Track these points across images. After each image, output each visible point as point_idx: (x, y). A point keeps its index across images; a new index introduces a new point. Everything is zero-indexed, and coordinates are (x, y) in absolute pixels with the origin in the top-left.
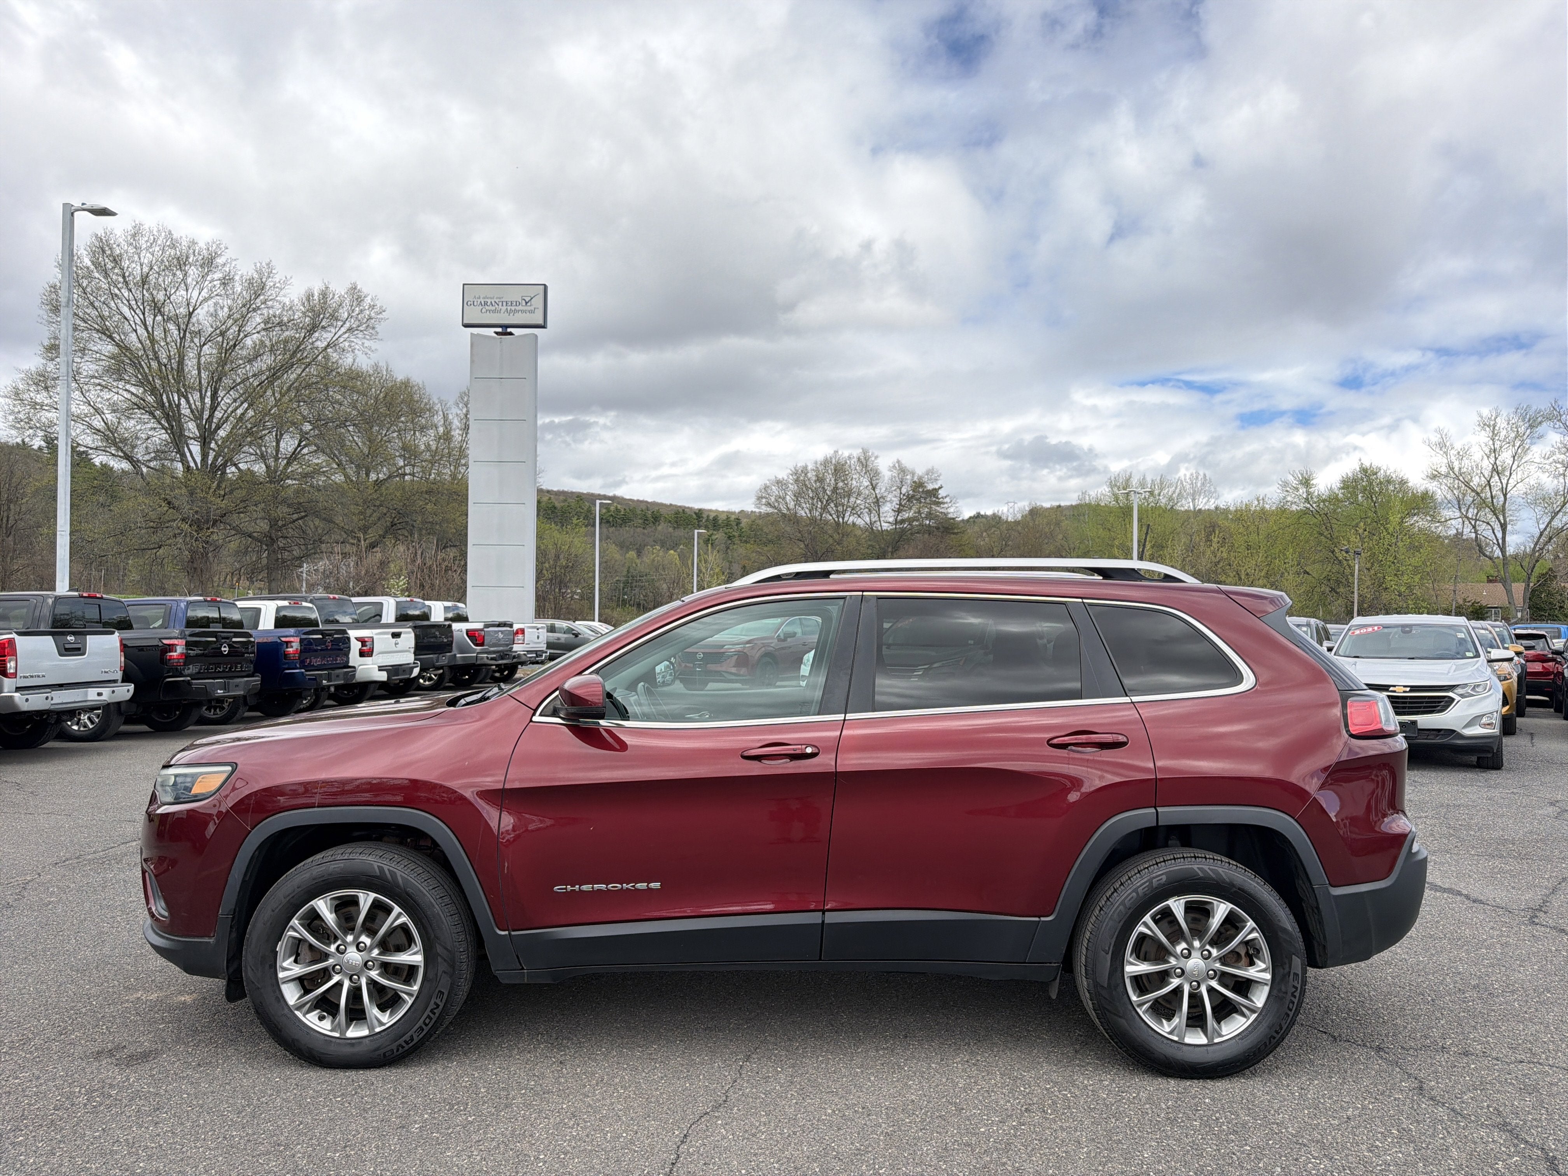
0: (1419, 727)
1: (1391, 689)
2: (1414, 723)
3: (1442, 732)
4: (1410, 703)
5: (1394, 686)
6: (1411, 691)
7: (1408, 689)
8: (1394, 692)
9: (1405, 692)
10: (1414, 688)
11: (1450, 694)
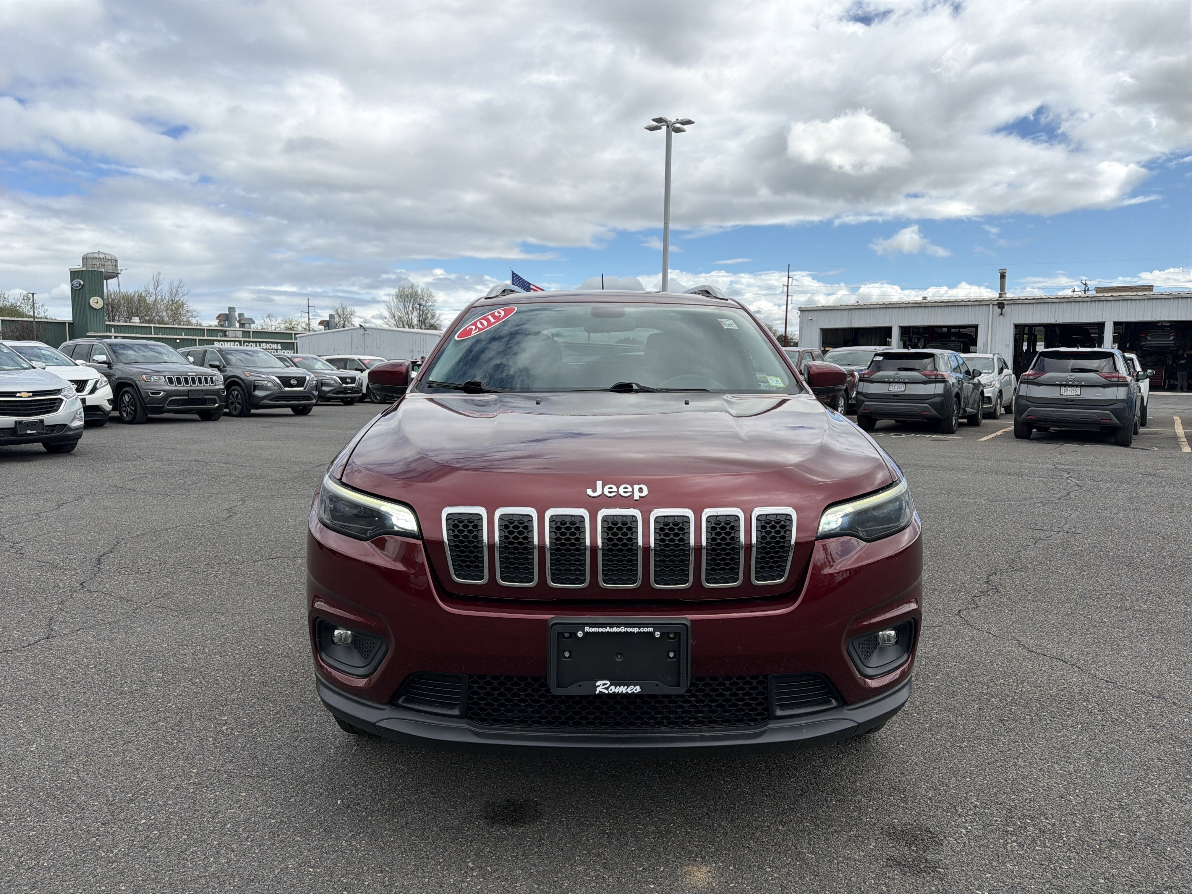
0: (46, 424)
1: (18, 395)
2: (42, 421)
3: (57, 427)
4: (35, 405)
5: (20, 392)
6: (33, 396)
7: (31, 394)
8: (21, 397)
9: (29, 397)
10: (36, 393)
11: (60, 396)
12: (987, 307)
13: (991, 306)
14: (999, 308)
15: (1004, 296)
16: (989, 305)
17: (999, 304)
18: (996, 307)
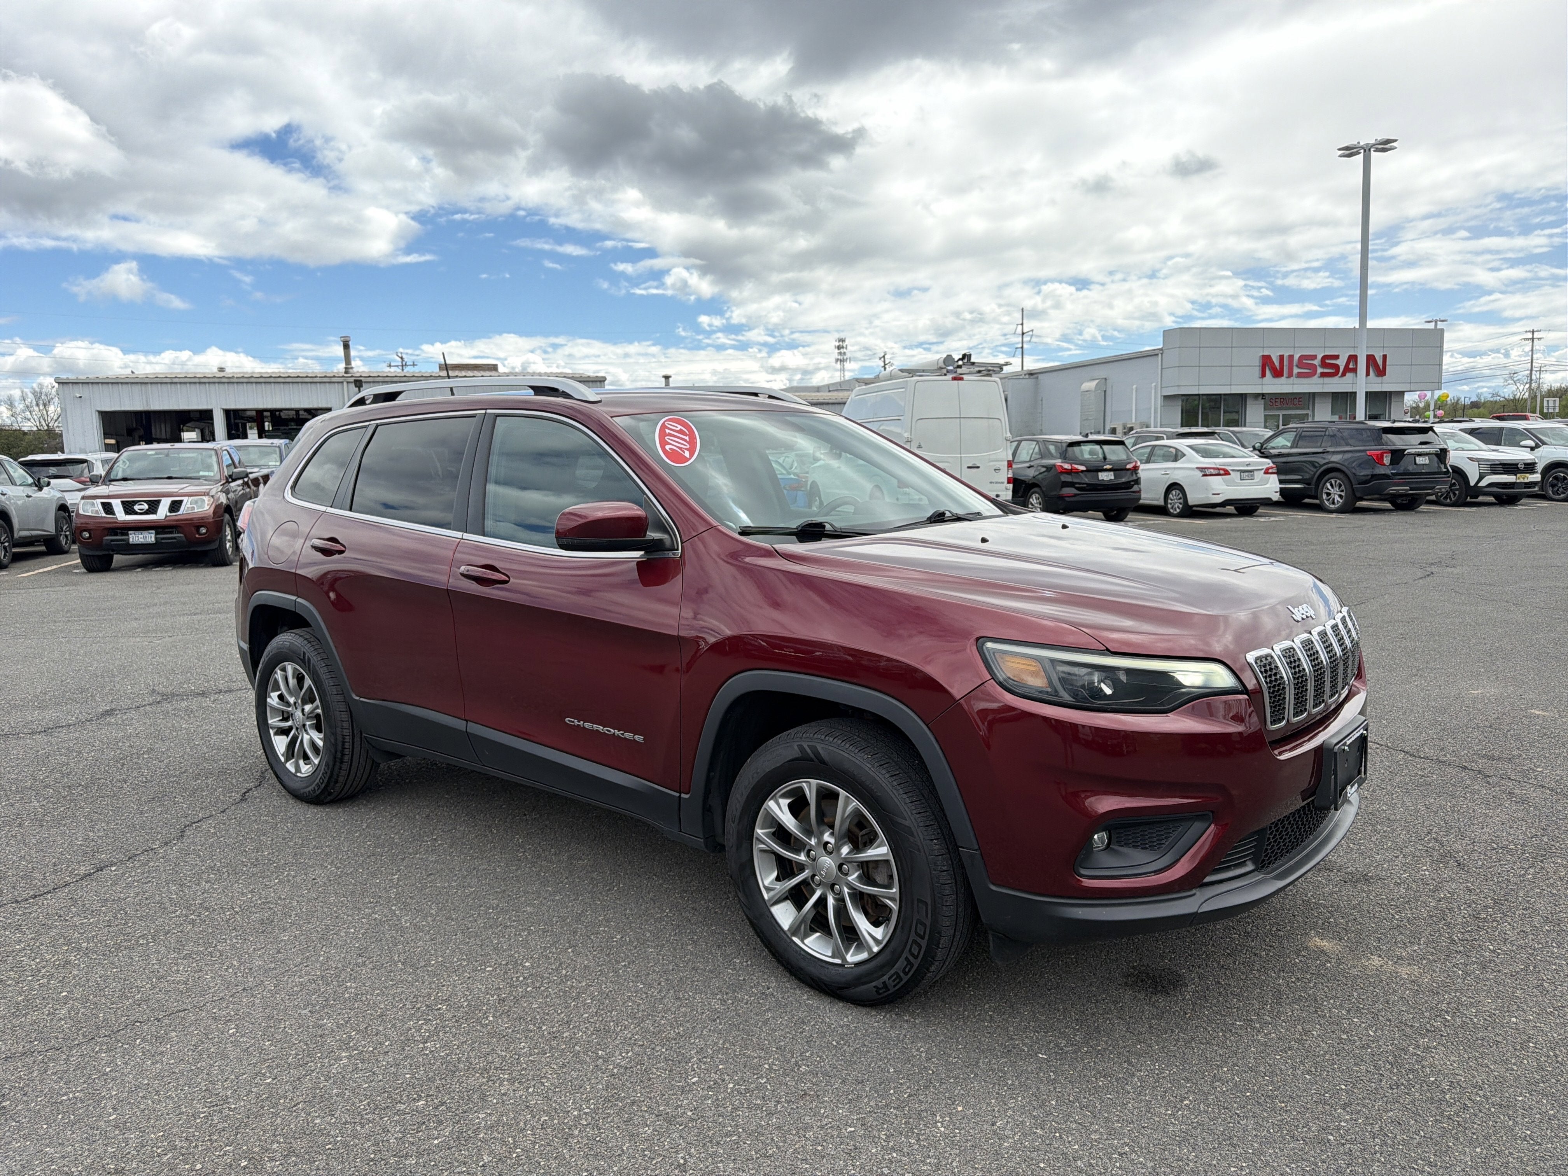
12: (340, 385)
13: (345, 384)
14: (356, 386)
15: (351, 371)
16: (342, 382)
17: (356, 381)
18: (352, 386)
